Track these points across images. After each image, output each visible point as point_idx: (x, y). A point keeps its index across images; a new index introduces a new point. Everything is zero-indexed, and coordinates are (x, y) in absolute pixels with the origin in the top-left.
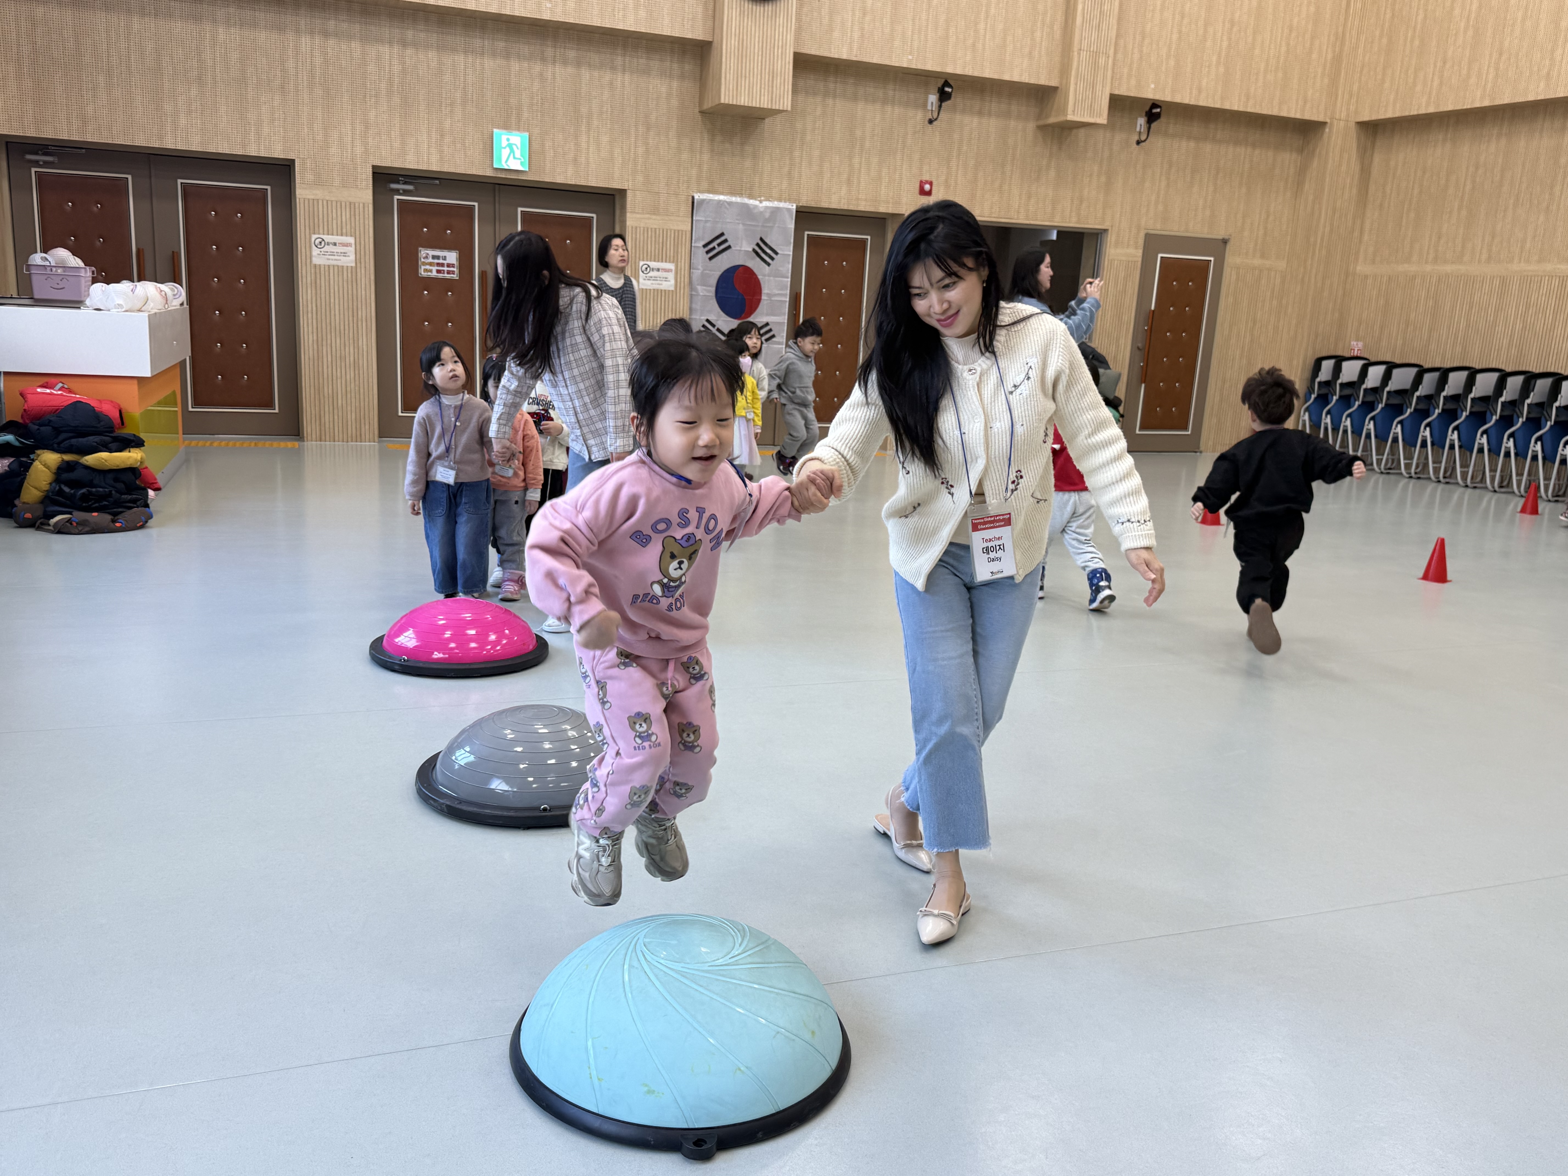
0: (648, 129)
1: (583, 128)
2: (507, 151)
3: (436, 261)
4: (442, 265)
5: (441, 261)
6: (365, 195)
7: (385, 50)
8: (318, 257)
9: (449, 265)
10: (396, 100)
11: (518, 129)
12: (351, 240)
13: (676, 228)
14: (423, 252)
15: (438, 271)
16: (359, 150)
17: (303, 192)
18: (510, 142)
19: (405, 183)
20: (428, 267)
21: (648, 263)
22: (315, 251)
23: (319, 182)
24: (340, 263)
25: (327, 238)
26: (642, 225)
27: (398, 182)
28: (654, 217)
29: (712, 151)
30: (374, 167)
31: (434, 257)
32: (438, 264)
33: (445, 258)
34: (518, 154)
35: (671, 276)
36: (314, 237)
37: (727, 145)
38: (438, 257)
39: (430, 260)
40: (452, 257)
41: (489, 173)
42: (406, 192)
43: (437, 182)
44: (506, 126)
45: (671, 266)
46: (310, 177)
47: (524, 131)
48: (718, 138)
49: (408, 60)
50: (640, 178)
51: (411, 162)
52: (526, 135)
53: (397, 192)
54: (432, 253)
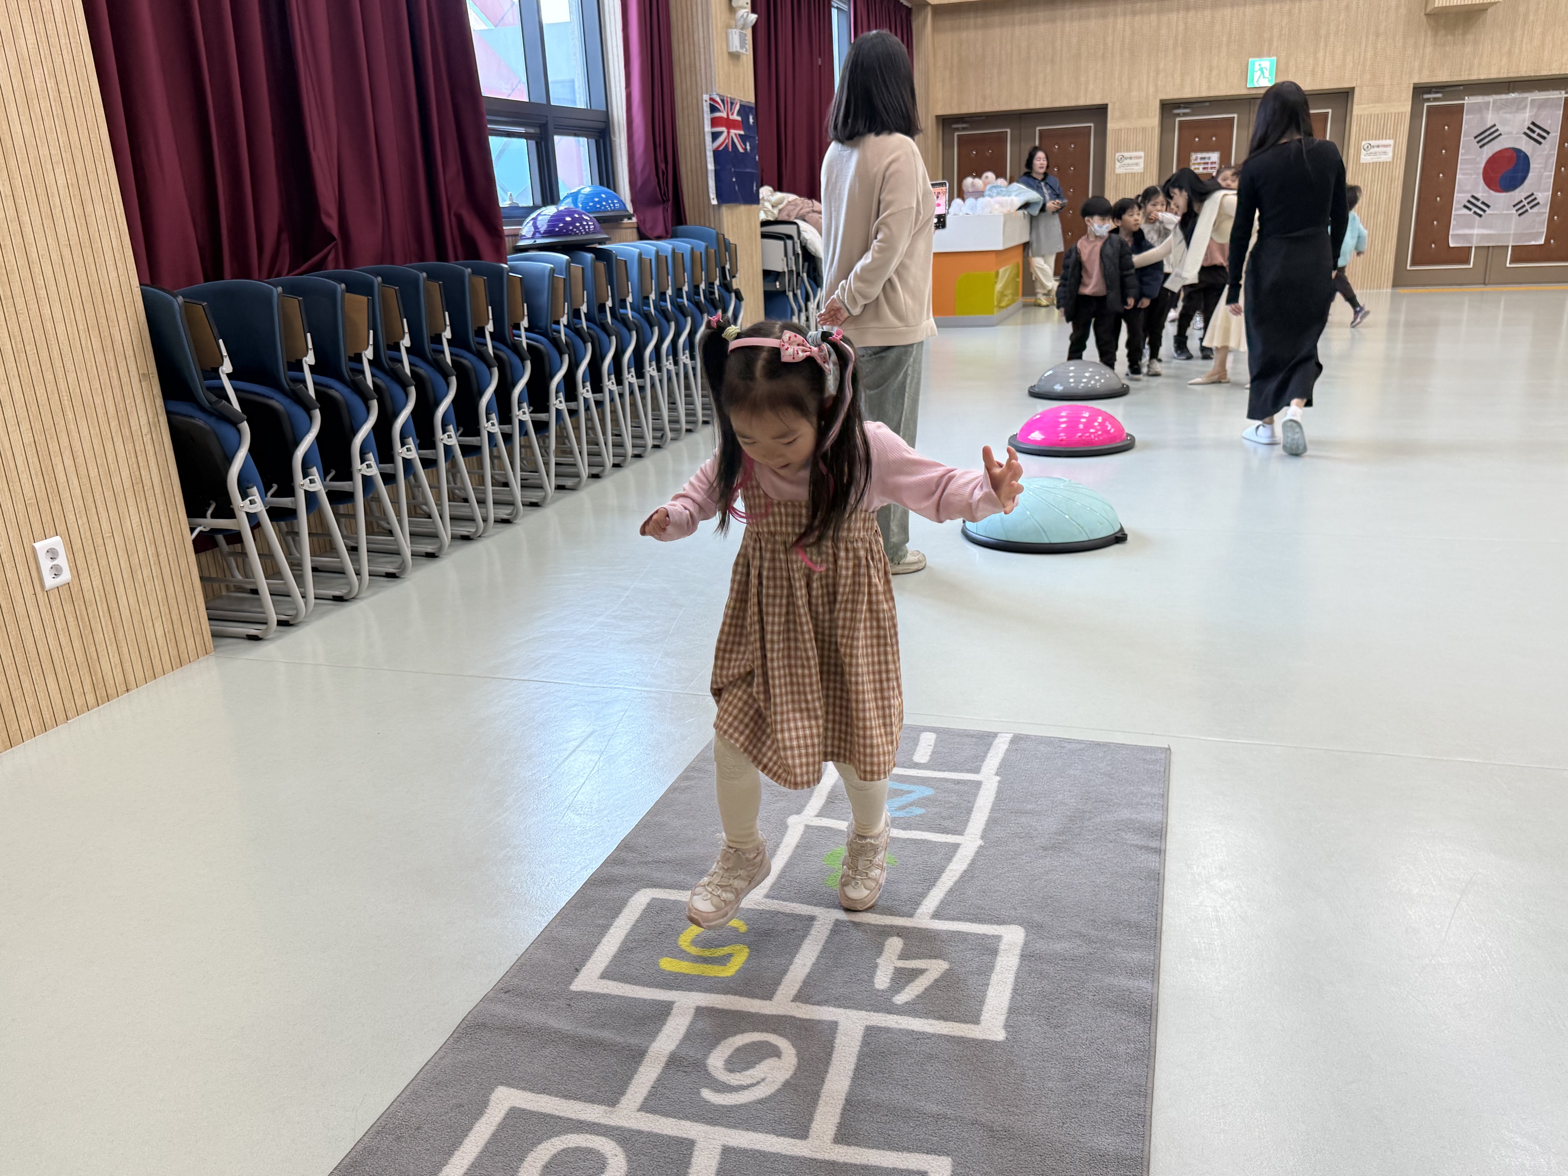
0: (1377, 35)
1: (1322, 44)
2: (1259, 73)
3: (1203, 161)
4: (1207, 163)
5: (1207, 161)
6: (1154, 120)
7: (1174, 16)
8: (1120, 169)
9: (1212, 163)
10: (1180, 50)
11: (1269, 55)
12: (1142, 154)
13: (1396, 111)
14: (1194, 156)
15: (1204, 168)
16: (1151, 89)
17: (1111, 125)
18: (1262, 66)
19: (1185, 108)
20: (1197, 166)
21: (1370, 142)
22: (1118, 164)
23: (1123, 117)
24: (1133, 171)
25: (1126, 154)
26: (1366, 112)
27: (1179, 108)
28: (1377, 105)
29: (1435, 44)
30: (1161, 101)
31: (1201, 158)
32: (1205, 163)
33: (1209, 158)
34: (1267, 74)
35: (1390, 150)
36: (1117, 155)
37: (1450, 37)
38: (1204, 158)
39: (1199, 161)
40: (1215, 157)
41: (1244, 92)
42: (1185, 115)
43: (1207, 104)
44: (1259, 55)
45: (1391, 142)
46: (1117, 114)
47: (1273, 55)
48: (1442, 32)
49: (1189, 20)
50: (1368, 76)
51: (1187, 93)
52: (1274, 59)
53: (1178, 115)
54: (1200, 155)
